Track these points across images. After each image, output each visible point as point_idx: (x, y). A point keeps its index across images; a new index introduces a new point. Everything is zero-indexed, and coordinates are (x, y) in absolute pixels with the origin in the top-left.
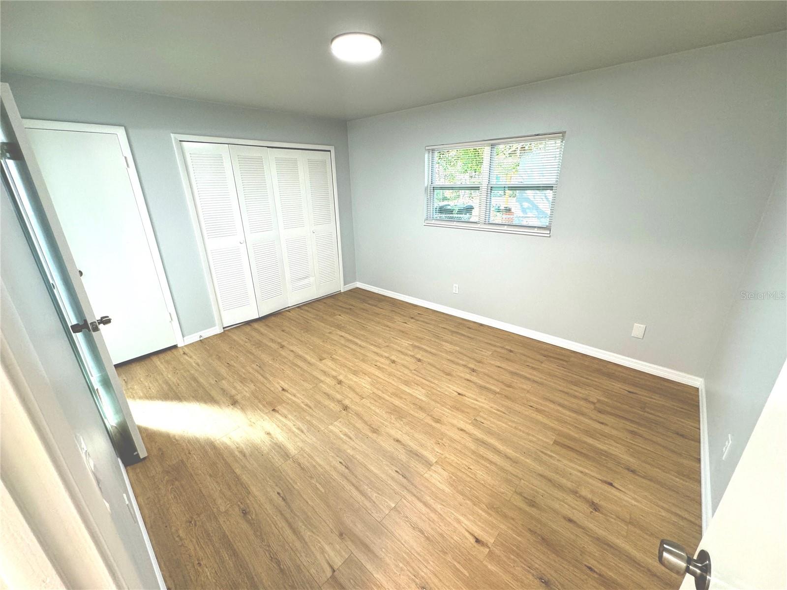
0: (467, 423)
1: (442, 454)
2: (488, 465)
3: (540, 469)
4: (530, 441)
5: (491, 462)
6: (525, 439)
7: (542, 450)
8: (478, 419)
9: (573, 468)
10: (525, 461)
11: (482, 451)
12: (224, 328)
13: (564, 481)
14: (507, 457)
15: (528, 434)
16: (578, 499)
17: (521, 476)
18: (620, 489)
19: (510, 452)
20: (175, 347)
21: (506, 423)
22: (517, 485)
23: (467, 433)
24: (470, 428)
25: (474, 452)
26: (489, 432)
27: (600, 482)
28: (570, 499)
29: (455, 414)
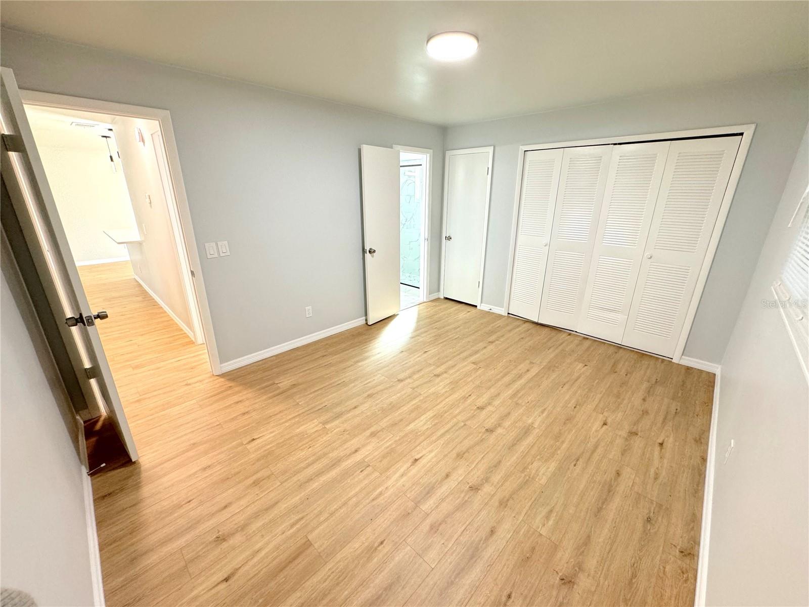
0: (366, 457)
1: (331, 432)
2: (307, 462)
3: (283, 506)
4: (321, 513)
5: (309, 465)
6: (326, 507)
7: (305, 519)
8: (369, 469)
9: (267, 544)
10: (297, 495)
11: (325, 461)
12: (509, 314)
13: (259, 524)
14: (310, 480)
15: (332, 514)
16: (236, 527)
17: (284, 484)
18: (216, 588)
19: (315, 485)
20: (476, 306)
21: (356, 495)
22: (277, 478)
23: (350, 455)
24: (358, 457)
25: (325, 454)
26: (346, 474)
27: (237, 567)
28: (240, 519)
29: (380, 450)
